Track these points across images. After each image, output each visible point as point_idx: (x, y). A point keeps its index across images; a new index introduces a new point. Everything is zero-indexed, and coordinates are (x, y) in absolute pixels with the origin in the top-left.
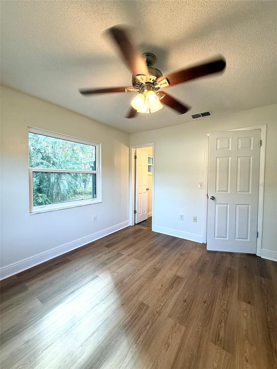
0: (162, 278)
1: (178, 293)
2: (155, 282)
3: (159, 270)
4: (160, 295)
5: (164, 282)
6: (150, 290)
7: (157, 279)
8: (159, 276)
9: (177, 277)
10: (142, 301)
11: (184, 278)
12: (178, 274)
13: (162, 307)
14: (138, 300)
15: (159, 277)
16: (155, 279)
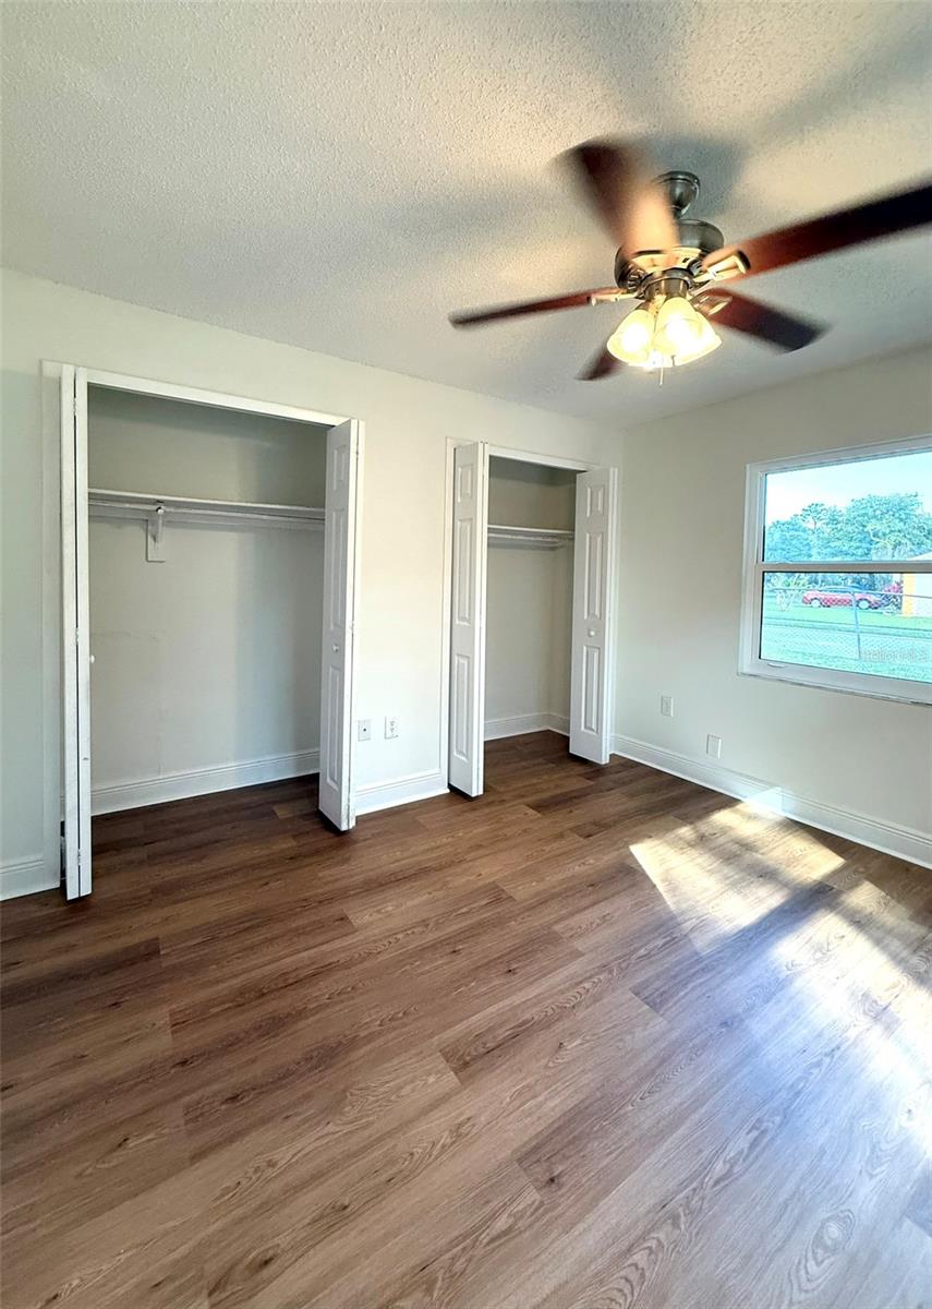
0: (538, 1088)
1: (517, 999)
2: (585, 1079)
3: (529, 1156)
4: (580, 1015)
5: (544, 1062)
6: (621, 1045)
7: (572, 1089)
8: (551, 1104)
9: (466, 1064)
10: (655, 1014)
11: (440, 1051)
12: (451, 1079)
13: (590, 977)
14: (669, 1022)
15: (554, 1104)
16: (582, 1097)
